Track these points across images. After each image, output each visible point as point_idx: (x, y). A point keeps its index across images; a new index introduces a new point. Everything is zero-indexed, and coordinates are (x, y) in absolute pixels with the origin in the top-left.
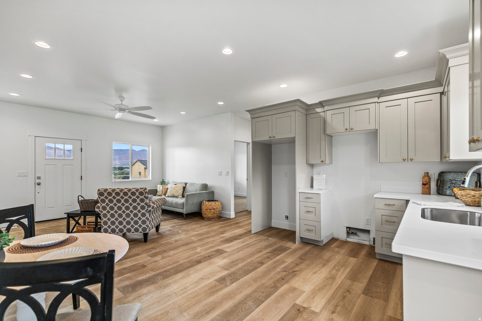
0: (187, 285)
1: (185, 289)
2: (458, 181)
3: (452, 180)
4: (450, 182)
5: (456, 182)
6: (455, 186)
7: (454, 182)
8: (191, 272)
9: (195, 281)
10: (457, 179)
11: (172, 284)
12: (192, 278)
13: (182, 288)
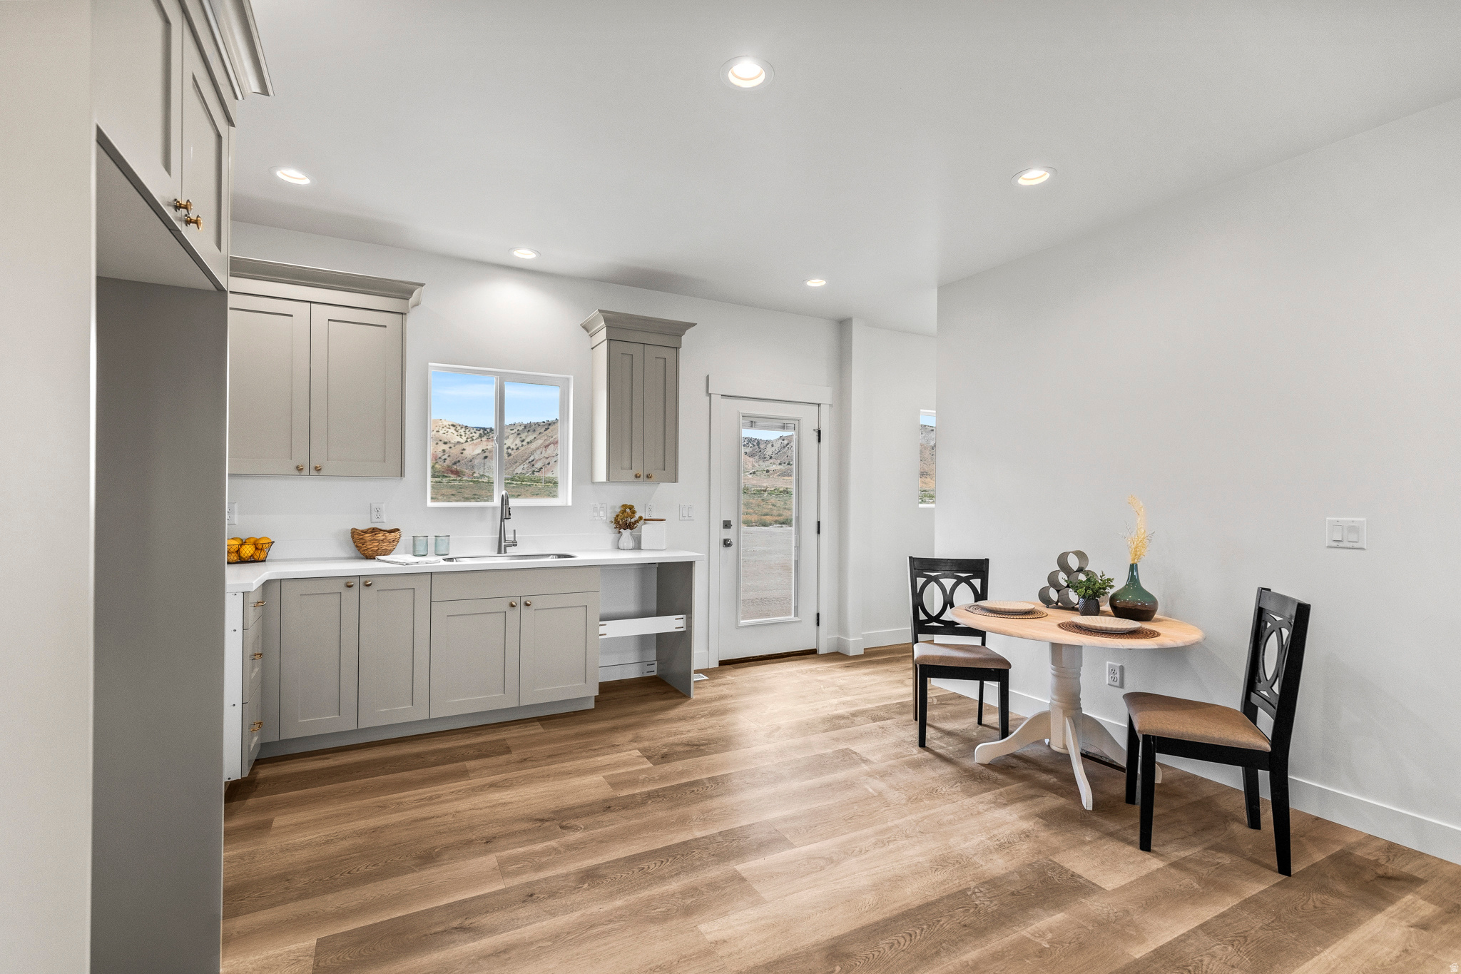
0: (878, 851)
1: (883, 843)
8: (870, 898)
9: (854, 860)
11: (927, 865)
12: (865, 873)
13: (892, 846)
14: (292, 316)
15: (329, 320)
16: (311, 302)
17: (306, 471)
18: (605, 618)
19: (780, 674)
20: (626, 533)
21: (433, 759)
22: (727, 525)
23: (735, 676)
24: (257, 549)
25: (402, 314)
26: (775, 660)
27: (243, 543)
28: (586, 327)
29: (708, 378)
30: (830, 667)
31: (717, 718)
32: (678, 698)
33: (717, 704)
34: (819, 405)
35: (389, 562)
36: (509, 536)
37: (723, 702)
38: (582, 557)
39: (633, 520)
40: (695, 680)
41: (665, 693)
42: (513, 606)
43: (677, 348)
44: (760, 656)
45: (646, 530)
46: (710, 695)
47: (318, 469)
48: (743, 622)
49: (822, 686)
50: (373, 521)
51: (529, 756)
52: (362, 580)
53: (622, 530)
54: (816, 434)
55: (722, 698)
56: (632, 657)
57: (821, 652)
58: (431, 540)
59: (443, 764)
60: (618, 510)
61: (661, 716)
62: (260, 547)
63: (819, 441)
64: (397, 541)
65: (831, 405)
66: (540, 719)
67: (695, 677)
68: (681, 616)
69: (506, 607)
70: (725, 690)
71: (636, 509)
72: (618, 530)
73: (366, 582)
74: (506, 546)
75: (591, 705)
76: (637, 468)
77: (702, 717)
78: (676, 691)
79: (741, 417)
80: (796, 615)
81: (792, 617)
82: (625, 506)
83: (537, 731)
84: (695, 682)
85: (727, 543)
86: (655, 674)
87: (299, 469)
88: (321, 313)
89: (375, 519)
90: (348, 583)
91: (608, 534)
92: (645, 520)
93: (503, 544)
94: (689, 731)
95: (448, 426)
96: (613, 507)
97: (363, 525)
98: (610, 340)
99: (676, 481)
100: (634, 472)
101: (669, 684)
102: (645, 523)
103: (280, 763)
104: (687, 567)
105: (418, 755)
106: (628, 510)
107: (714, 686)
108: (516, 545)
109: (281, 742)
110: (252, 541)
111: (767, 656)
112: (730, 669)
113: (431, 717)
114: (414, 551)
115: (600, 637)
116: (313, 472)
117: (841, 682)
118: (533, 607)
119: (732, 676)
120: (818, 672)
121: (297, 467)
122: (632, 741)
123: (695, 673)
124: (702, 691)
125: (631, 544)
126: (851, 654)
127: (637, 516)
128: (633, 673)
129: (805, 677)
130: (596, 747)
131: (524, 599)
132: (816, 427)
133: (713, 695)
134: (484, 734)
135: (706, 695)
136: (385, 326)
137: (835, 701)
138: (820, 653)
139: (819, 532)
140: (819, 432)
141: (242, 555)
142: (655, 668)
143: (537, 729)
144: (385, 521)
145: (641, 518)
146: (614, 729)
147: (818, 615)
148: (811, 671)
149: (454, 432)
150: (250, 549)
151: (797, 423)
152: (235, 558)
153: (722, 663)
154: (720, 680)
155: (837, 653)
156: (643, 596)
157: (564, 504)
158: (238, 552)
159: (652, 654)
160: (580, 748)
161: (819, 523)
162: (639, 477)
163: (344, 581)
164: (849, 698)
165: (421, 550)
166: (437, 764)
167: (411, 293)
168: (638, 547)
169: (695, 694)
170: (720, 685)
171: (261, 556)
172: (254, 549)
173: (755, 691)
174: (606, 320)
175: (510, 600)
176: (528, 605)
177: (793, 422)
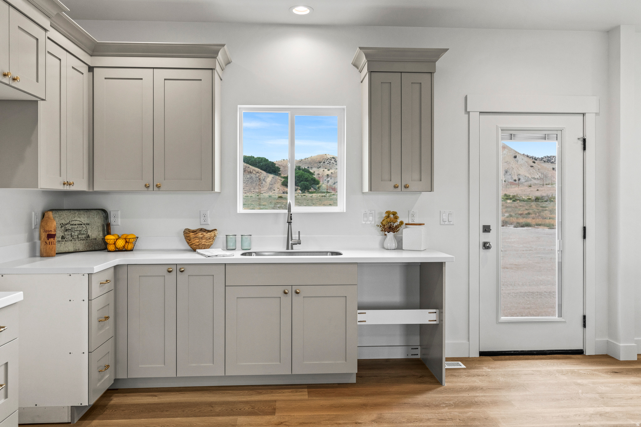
2: (76, 225)
3: (66, 224)
4: (63, 228)
5: (73, 226)
6: (71, 234)
7: (69, 227)
10: (72, 223)
14: (142, 79)
15: (165, 79)
16: (153, 68)
17: (151, 188)
18: (362, 307)
19: (538, 371)
20: (391, 235)
21: (218, 409)
22: (487, 229)
23: (492, 368)
24: (126, 242)
25: (212, 69)
26: (536, 356)
27: (119, 238)
28: (355, 65)
29: (466, 98)
30: (595, 370)
31: (461, 410)
32: (431, 383)
33: (465, 395)
34: (584, 114)
35: (202, 254)
36: (295, 236)
37: (472, 394)
38: (348, 255)
39: (396, 224)
40: (447, 367)
41: (421, 377)
42: (285, 293)
43: (431, 73)
44: (521, 351)
45: (406, 233)
46: (461, 384)
47: (158, 187)
48: (503, 318)
49: (580, 391)
50: (202, 223)
51: (286, 420)
52: (179, 267)
53: (386, 233)
54: (580, 143)
55: (473, 389)
56: (398, 340)
57: (588, 352)
58: (239, 238)
59: (223, 415)
60: (384, 215)
61: (410, 400)
62: (128, 241)
63: (584, 148)
64: (213, 238)
65: (597, 114)
66: (310, 387)
67: (446, 365)
68: (434, 311)
69: (281, 294)
70: (477, 382)
71: (398, 215)
72: (384, 232)
73: (181, 269)
74: (292, 244)
75: (353, 380)
76: (396, 180)
77: (446, 406)
78: (432, 376)
79: (500, 131)
80: (560, 315)
81: (556, 318)
82: (388, 213)
83: (302, 397)
84: (446, 369)
85: (486, 246)
86: (418, 357)
87: (147, 187)
88: (161, 75)
89: (203, 222)
90: (169, 269)
91: (376, 235)
92: (406, 224)
93: (290, 242)
94: (429, 420)
95: (330, 159)
96: (380, 214)
97: (193, 227)
98: (371, 72)
99: (431, 190)
100: (392, 184)
101: (427, 369)
102: (406, 227)
103: (127, 394)
104: (439, 266)
105: (211, 404)
106: (392, 216)
107: (469, 376)
108: (300, 243)
109: (128, 379)
110: (125, 236)
111: (528, 351)
112: (490, 360)
113: (226, 375)
114: (227, 246)
115: (359, 323)
116: (155, 188)
117: (603, 389)
118: (302, 294)
119: (489, 368)
120: (579, 374)
121: (146, 185)
122: (373, 421)
123: (446, 361)
124: (455, 379)
125: (394, 245)
126: (622, 359)
127: (399, 221)
128: (398, 354)
129: (564, 378)
130: (341, 422)
131: (294, 288)
132: (581, 136)
133: (465, 385)
134: (264, 394)
135: (458, 384)
136: (201, 80)
137: (591, 410)
138: (587, 354)
139: (584, 237)
140: (584, 141)
141: (117, 246)
142: (418, 352)
143: (303, 395)
144: (209, 224)
145: (402, 223)
146: (364, 406)
147: (584, 317)
148: (573, 372)
149: (334, 162)
150: (121, 242)
151: (559, 133)
152: (113, 248)
153: (482, 354)
154: (476, 370)
155: (606, 356)
156: (407, 290)
157: (341, 211)
158: (115, 244)
159: (416, 340)
160: (329, 420)
161: (584, 229)
162: (397, 187)
163: (166, 268)
164: (608, 409)
165: (231, 246)
166: (218, 415)
167: (217, 52)
168: (399, 247)
169: (447, 382)
170: (474, 376)
171: (129, 247)
172: (124, 242)
173: (508, 387)
174: (367, 56)
175: (284, 288)
176: (297, 293)
177: (556, 132)
